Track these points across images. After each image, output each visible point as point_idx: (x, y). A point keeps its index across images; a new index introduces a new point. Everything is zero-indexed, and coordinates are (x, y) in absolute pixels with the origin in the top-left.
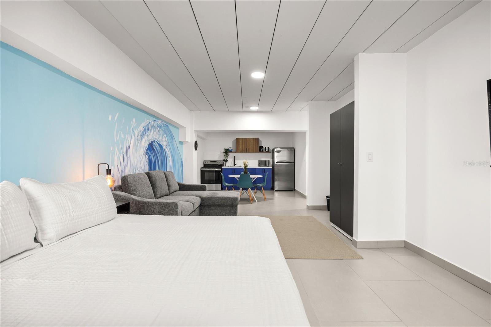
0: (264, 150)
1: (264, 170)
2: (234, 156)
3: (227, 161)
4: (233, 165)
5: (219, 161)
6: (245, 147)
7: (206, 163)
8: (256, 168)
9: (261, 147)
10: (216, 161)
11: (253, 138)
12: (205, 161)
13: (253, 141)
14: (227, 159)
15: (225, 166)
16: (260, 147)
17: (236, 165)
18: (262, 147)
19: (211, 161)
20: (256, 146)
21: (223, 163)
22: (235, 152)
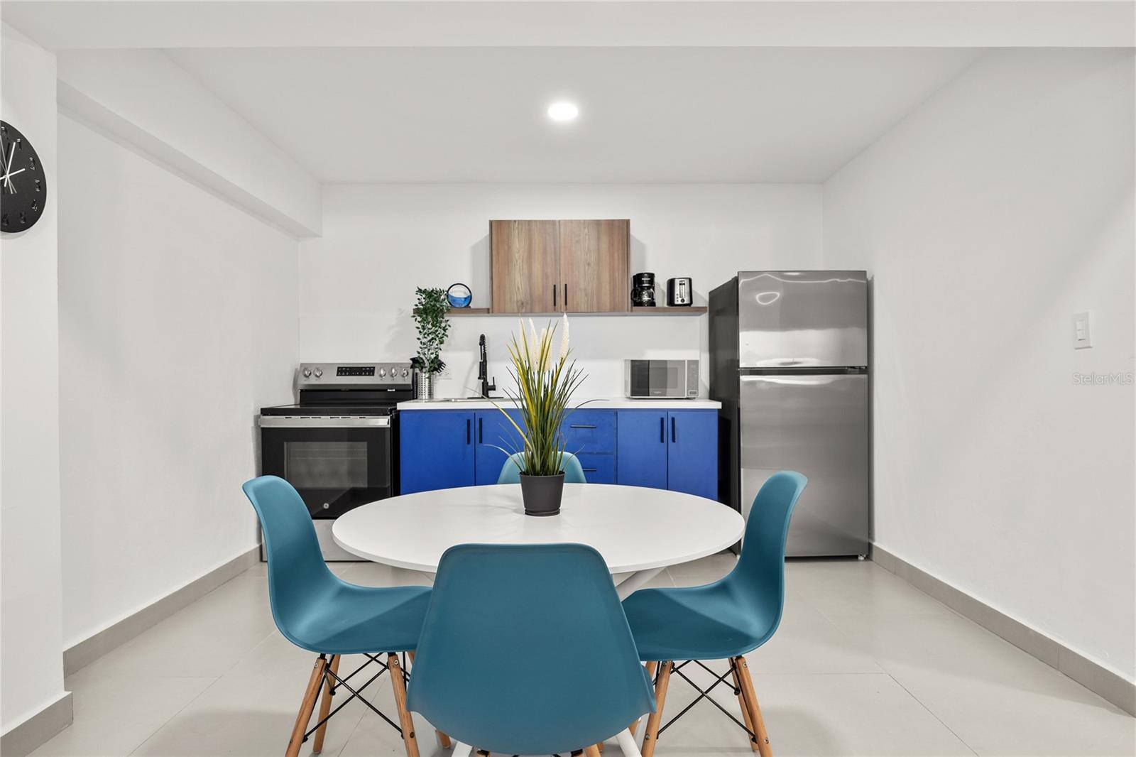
0: (661, 299)
1: (668, 425)
2: (483, 338)
3: (437, 366)
4: (479, 394)
5: (393, 365)
6: (545, 276)
7: (313, 381)
8: (615, 412)
9: (642, 283)
10: (369, 371)
11: (598, 223)
12: (305, 370)
13: (599, 239)
14: (437, 357)
15: (425, 395)
16: (638, 279)
17: (493, 388)
18: (651, 276)
19: (343, 371)
20: (612, 270)
21: (415, 379)
22: (488, 311)
